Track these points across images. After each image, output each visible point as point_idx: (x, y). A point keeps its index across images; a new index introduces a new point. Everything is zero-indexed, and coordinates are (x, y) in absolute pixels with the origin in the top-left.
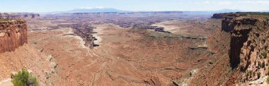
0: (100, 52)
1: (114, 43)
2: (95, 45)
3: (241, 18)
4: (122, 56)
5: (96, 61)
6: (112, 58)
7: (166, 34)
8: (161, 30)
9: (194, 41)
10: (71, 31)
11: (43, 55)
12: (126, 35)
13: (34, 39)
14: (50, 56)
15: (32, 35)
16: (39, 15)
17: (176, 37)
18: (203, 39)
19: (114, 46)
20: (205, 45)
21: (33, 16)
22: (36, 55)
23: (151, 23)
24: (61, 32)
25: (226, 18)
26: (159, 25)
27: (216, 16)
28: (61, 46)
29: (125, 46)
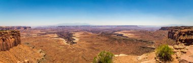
0: (77, 46)
1: (87, 42)
2: (74, 43)
3: (186, 30)
4: (93, 48)
5: (75, 51)
6: (86, 49)
7: (124, 38)
8: (122, 35)
9: (145, 43)
10: (56, 36)
11: (35, 50)
12: (97, 38)
13: (27, 42)
14: (41, 50)
15: (24, 39)
16: (30, 27)
17: (132, 40)
18: (152, 43)
19: (88, 43)
20: (153, 47)
21: (25, 28)
22: (29, 50)
23: (114, 31)
24: (48, 37)
25: (172, 30)
26: (120, 33)
27: (163, 29)
28: (49, 44)
29: (95, 43)
